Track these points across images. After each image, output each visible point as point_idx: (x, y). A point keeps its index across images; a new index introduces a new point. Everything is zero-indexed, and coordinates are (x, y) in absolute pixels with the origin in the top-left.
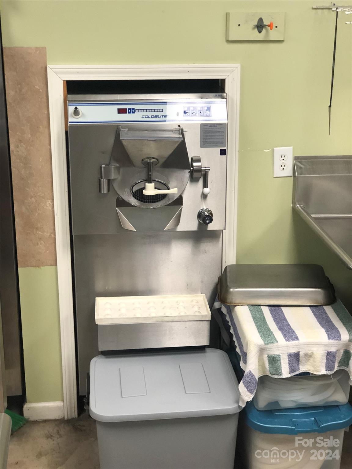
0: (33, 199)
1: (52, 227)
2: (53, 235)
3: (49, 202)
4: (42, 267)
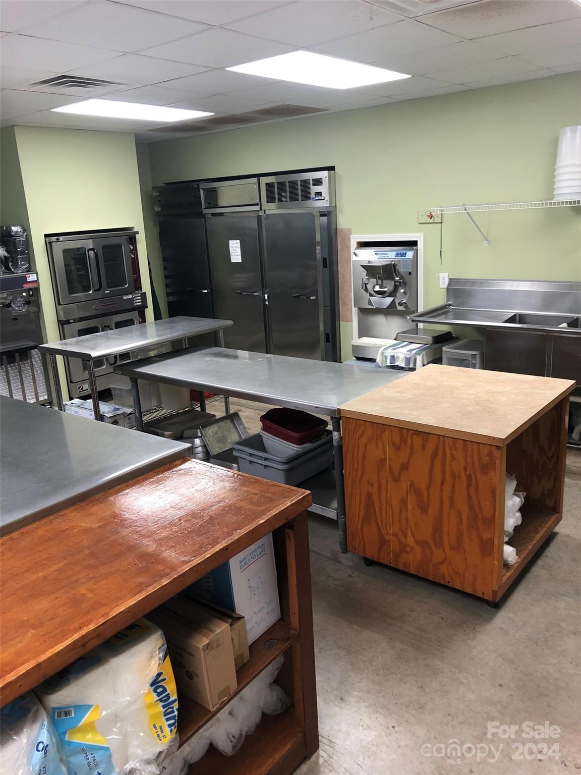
1: (352, 305)
3: (351, 293)
4: (348, 322)
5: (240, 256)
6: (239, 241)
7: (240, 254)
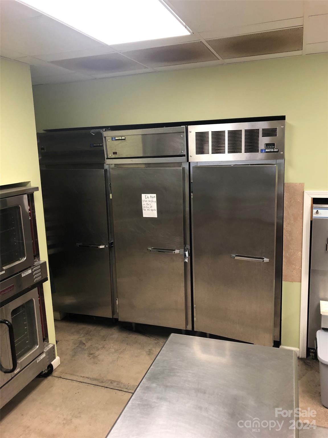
0: (292, 250)
1: (300, 265)
2: (300, 268)
3: (300, 253)
4: (294, 282)
5: (156, 211)
6: (155, 195)
7: (156, 209)
